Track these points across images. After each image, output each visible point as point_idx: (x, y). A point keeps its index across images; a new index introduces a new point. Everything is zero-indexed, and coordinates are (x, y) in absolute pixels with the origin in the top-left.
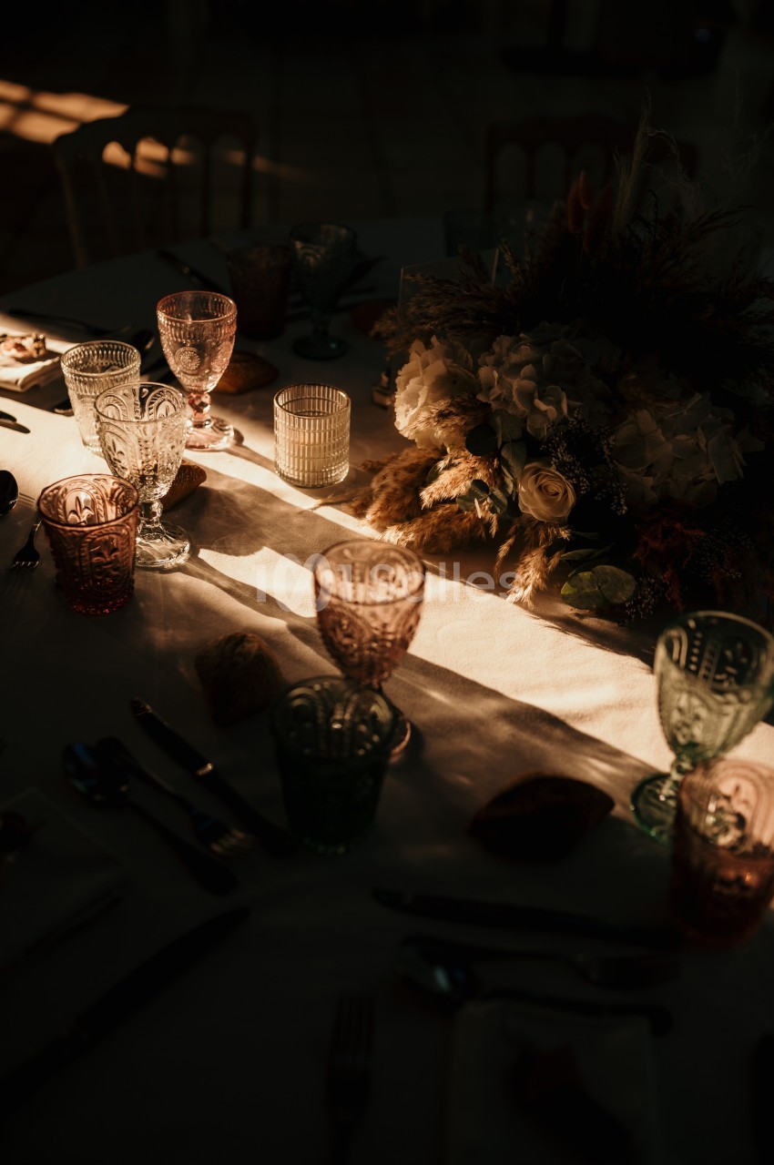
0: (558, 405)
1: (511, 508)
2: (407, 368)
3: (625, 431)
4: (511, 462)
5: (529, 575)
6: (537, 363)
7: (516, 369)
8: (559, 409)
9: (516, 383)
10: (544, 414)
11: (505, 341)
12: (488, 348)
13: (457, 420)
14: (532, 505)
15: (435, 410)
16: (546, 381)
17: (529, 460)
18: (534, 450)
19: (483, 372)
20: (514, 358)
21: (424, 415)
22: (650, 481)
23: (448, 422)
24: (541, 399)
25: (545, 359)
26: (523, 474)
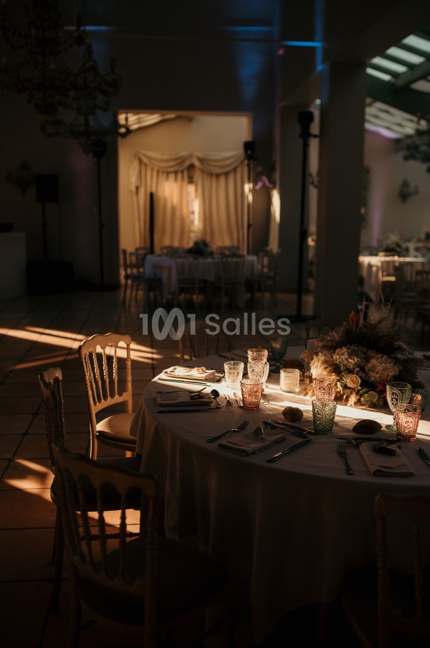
0: (354, 360)
1: (345, 387)
2: (313, 361)
3: (369, 365)
4: (344, 375)
5: (353, 399)
6: (348, 352)
7: (343, 354)
8: (355, 361)
9: (343, 357)
10: (351, 363)
11: (339, 349)
12: (334, 352)
13: (329, 368)
14: (350, 385)
15: (323, 367)
16: (350, 355)
17: (349, 373)
18: (350, 371)
19: (334, 357)
20: (342, 352)
21: (320, 369)
22: (377, 375)
23: (327, 369)
24: (350, 358)
25: (350, 351)
26: (348, 377)
